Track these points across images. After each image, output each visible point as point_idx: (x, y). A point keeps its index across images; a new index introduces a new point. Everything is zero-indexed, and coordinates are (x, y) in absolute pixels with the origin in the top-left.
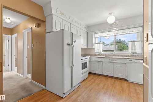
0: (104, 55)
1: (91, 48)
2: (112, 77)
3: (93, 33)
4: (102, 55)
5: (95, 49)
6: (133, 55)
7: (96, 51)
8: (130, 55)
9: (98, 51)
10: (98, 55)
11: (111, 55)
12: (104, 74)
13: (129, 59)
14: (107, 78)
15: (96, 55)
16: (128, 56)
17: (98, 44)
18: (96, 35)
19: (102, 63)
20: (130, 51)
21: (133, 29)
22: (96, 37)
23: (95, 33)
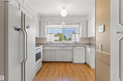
0: (55, 44)
1: (44, 38)
2: (62, 62)
3: (46, 24)
4: (53, 44)
5: (47, 38)
6: (75, 43)
7: (48, 41)
8: (73, 43)
9: (50, 40)
10: (50, 44)
11: (60, 44)
12: (56, 61)
13: (74, 46)
14: (59, 63)
15: (48, 44)
16: (72, 44)
17: (50, 34)
18: (48, 25)
19: (54, 51)
20: (73, 41)
21: (75, 25)
22: (48, 27)
23: (47, 24)
